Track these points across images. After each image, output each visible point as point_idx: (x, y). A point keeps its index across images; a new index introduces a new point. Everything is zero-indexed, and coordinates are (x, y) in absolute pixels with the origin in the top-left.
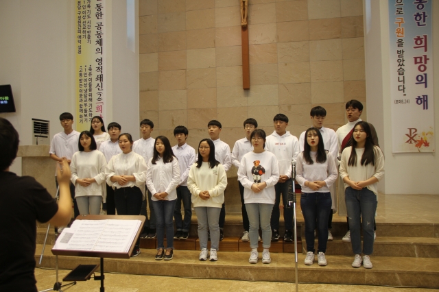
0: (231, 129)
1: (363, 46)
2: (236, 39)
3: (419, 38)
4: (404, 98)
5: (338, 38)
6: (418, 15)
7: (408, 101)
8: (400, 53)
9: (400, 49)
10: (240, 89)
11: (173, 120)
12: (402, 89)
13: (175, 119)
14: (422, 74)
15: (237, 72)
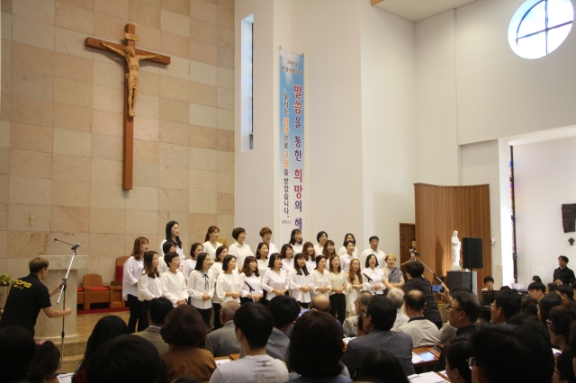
0: (106, 234)
1: (234, 161)
2: (116, 128)
3: (297, 171)
4: (287, 219)
5: (214, 148)
6: (297, 152)
7: (290, 222)
8: (286, 180)
9: (286, 177)
10: (119, 188)
11: (30, 219)
12: (286, 211)
13: (33, 217)
14: (299, 200)
15: (117, 168)
